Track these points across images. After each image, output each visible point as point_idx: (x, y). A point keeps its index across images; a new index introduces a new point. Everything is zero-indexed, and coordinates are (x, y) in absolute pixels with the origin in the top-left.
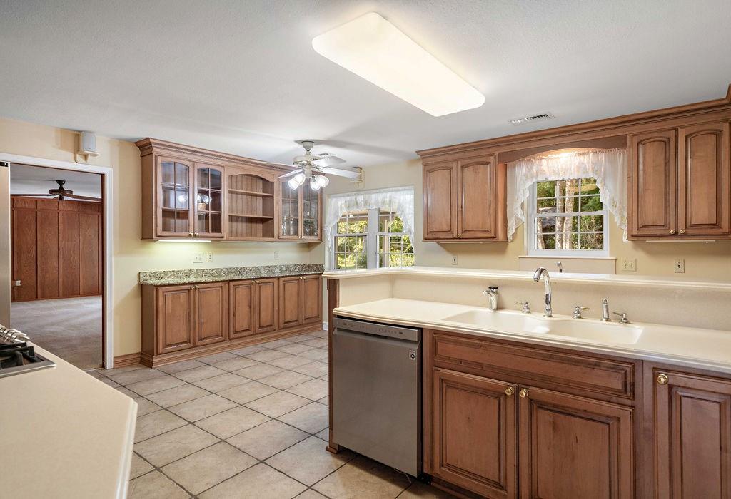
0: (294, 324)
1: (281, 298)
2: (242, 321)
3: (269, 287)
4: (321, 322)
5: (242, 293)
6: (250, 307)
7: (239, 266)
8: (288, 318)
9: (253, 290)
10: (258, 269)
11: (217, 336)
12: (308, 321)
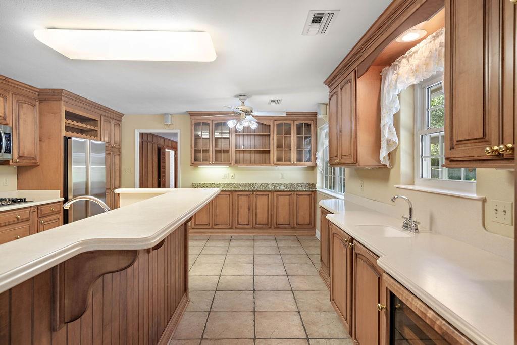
0: (287, 226)
1: (275, 207)
2: (244, 218)
3: (265, 198)
4: (314, 228)
5: (244, 201)
6: (249, 209)
7: (252, 182)
8: (281, 221)
9: (252, 198)
10: (266, 185)
11: (227, 224)
12: (298, 227)
